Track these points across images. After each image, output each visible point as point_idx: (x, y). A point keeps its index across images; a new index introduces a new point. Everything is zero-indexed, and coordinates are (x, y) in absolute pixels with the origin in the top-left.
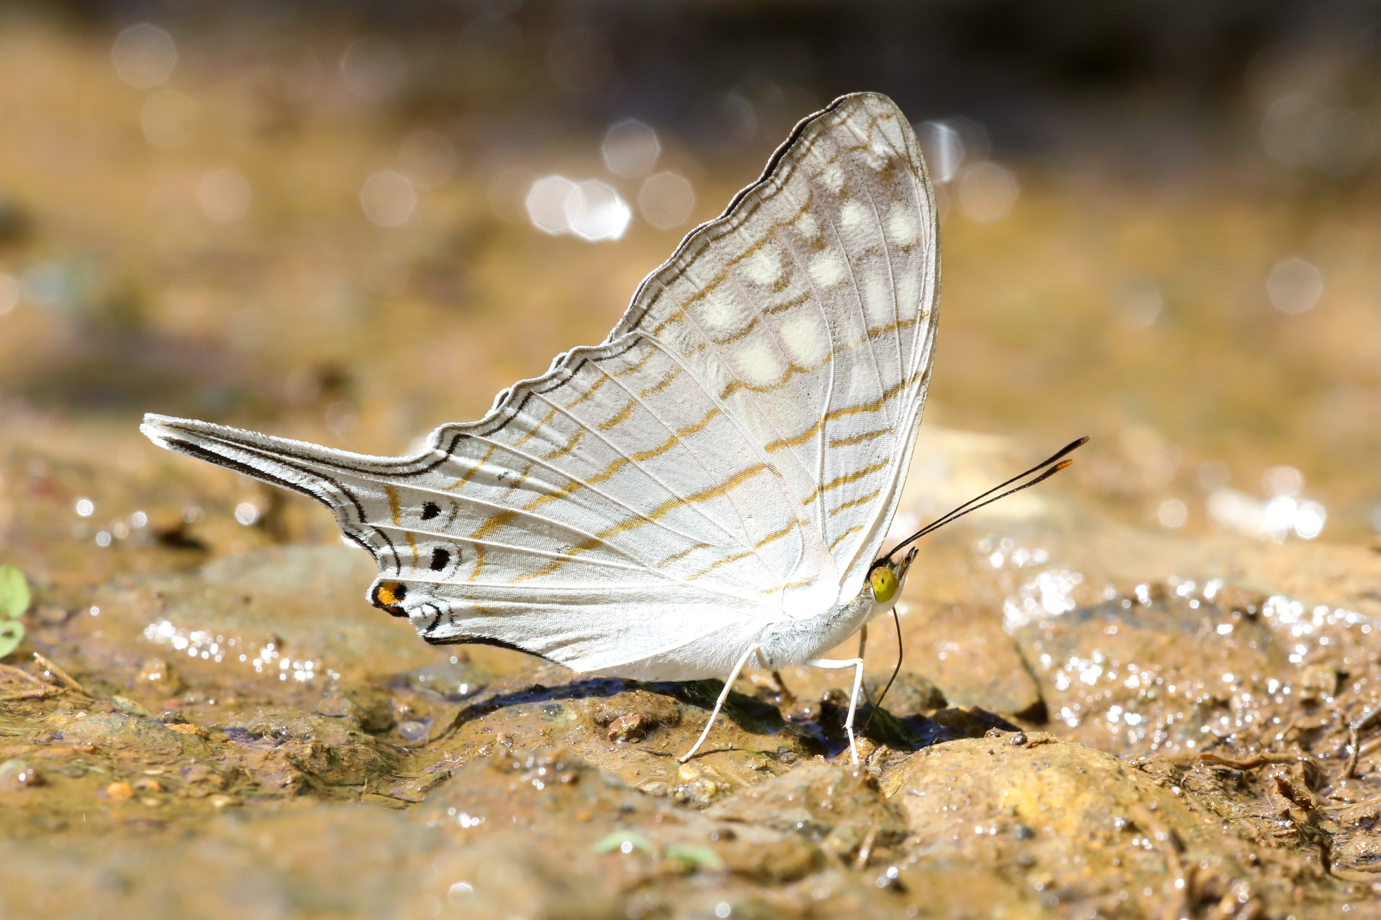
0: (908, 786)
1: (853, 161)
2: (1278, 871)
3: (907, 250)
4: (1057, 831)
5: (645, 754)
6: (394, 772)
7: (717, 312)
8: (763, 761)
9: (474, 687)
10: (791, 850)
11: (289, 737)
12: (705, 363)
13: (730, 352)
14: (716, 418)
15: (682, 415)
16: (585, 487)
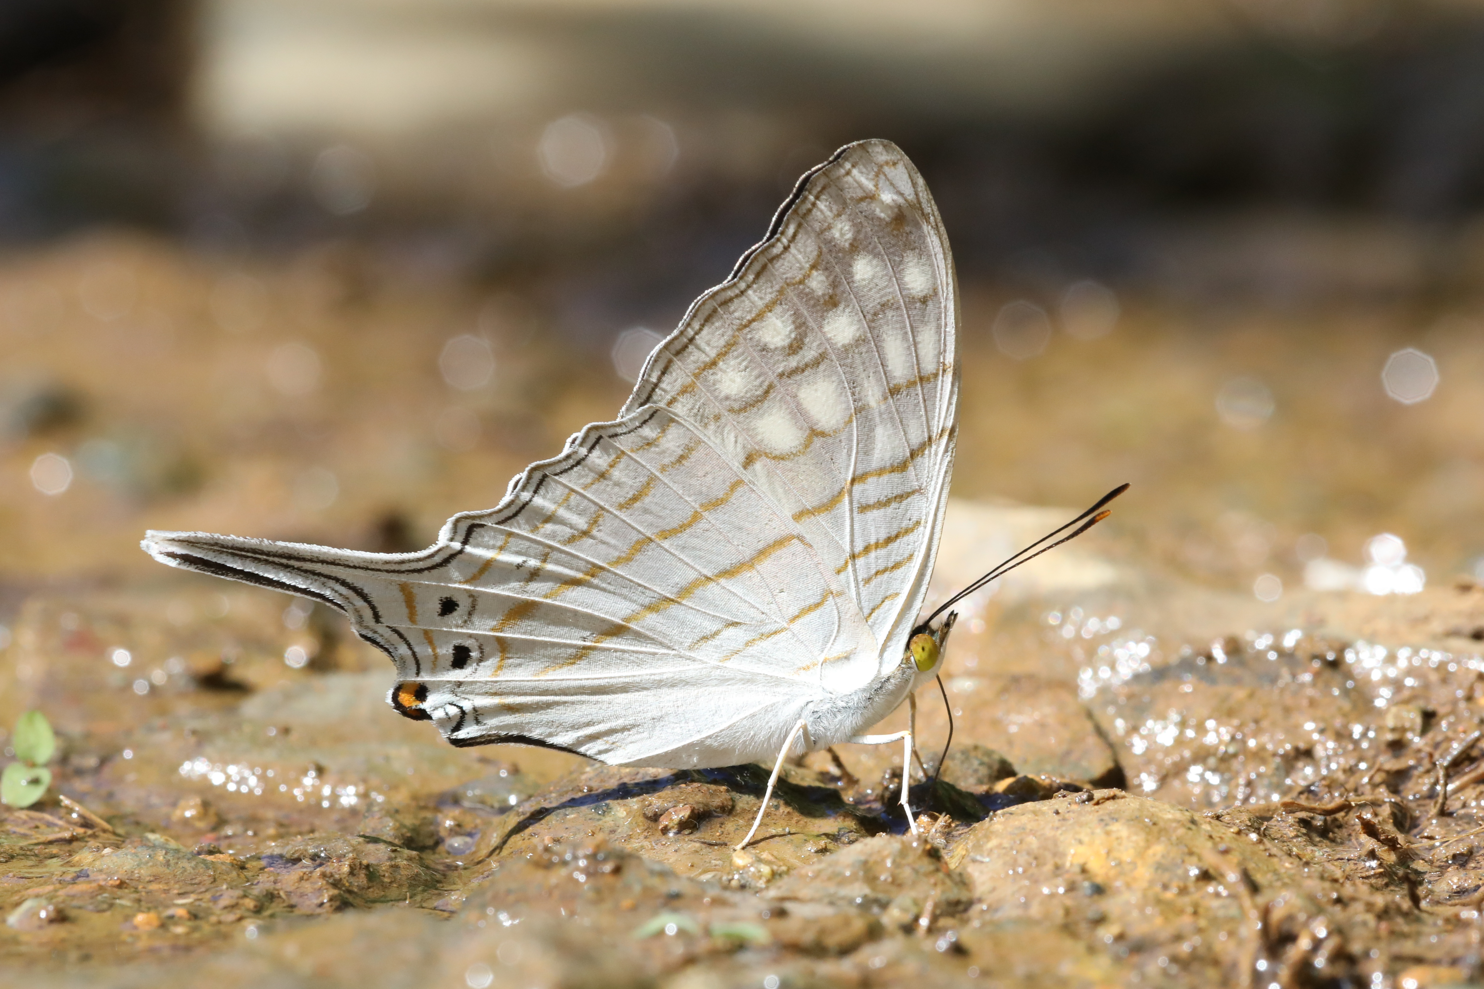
0: (972, 854)
1: (861, 212)
2: (1360, 907)
3: (924, 301)
4: (1128, 885)
5: (698, 845)
6: (439, 885)
7: (731, 380)
8: (823, 843)
10: (847, 923)
11: (328, 858)
12: (722, 434)
13: (748, 421)
14: (740, 489)
15: (704, 489)
16: (609, 571)
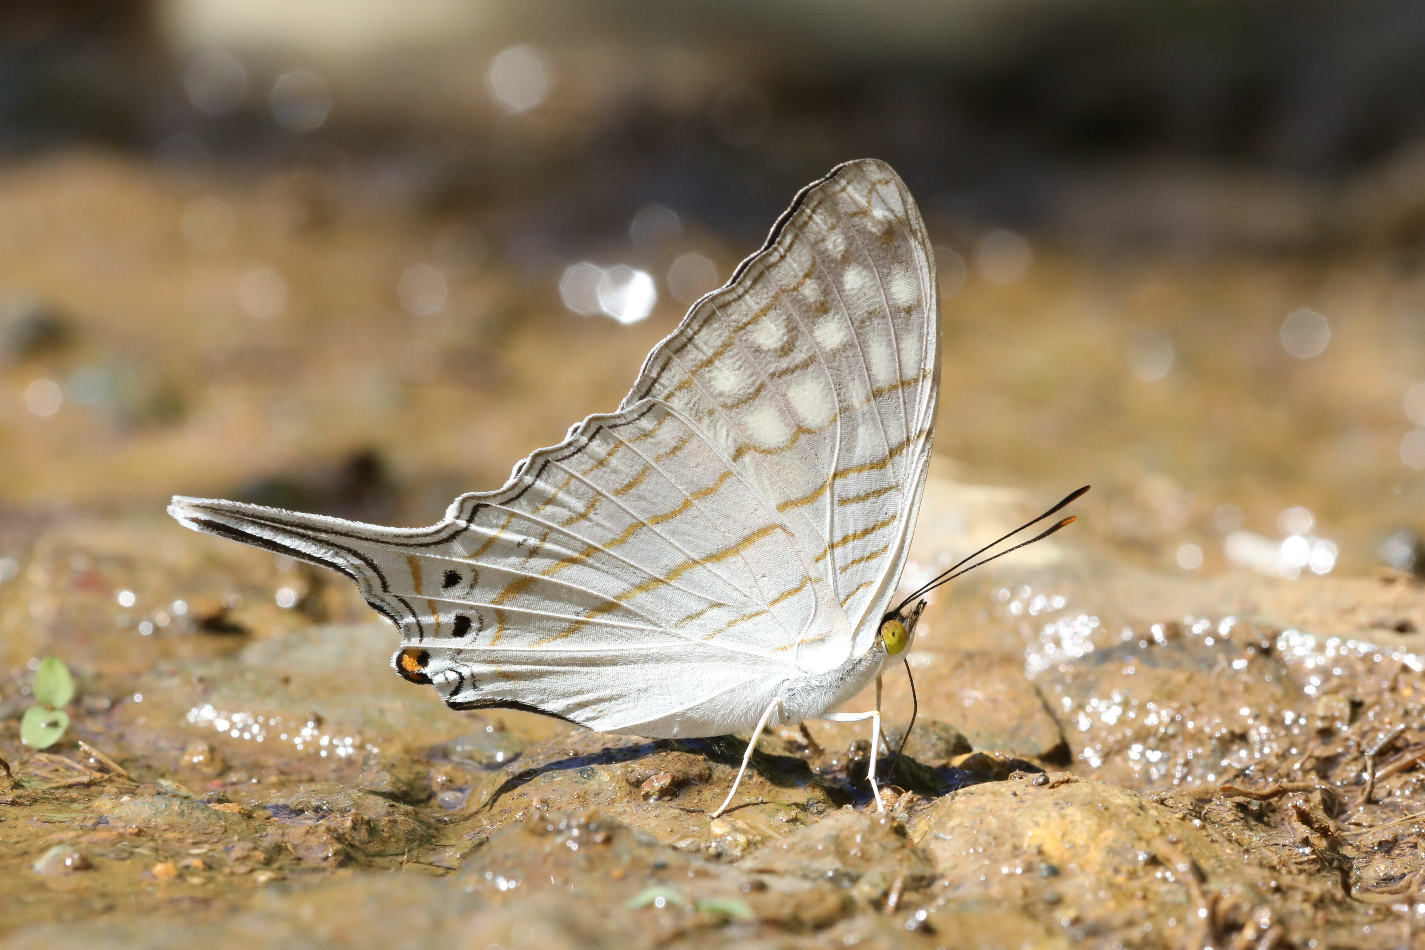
0: (934, 831)
1: (854, 226)
2: (1298, 897)
3: (909, 310)
4: (1082, 868)
5: (677, 811)
6: (434, 840)
7: (725, 378)
8: (794, 813)
9: (510, 755)
10: (822, 898)
11: (330, 811)
12: (715, 427)
13: (739, 416)
14: (729, 480)
15: (695, 479)
16: (603, 552)
